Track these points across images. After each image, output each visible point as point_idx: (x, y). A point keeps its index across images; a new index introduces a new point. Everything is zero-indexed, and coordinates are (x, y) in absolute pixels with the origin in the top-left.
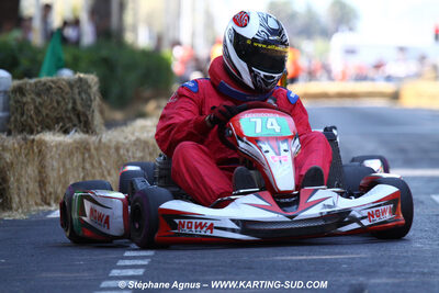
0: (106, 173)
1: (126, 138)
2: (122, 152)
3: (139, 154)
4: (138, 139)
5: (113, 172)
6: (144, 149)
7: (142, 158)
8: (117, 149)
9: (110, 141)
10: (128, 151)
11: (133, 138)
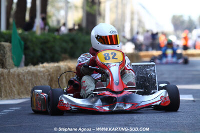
0: (12, 86)
1: (23, 70)
2: (21, 76)
3: (29, 78)
4: (29, 71)
5: (16, 85)
6: (32, 75)
7: (31, 79)
8: (18, 75)
9: (15, 72)
10: (24, 76)
11: (27, 71)
